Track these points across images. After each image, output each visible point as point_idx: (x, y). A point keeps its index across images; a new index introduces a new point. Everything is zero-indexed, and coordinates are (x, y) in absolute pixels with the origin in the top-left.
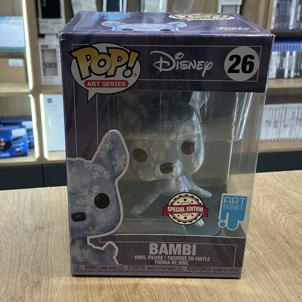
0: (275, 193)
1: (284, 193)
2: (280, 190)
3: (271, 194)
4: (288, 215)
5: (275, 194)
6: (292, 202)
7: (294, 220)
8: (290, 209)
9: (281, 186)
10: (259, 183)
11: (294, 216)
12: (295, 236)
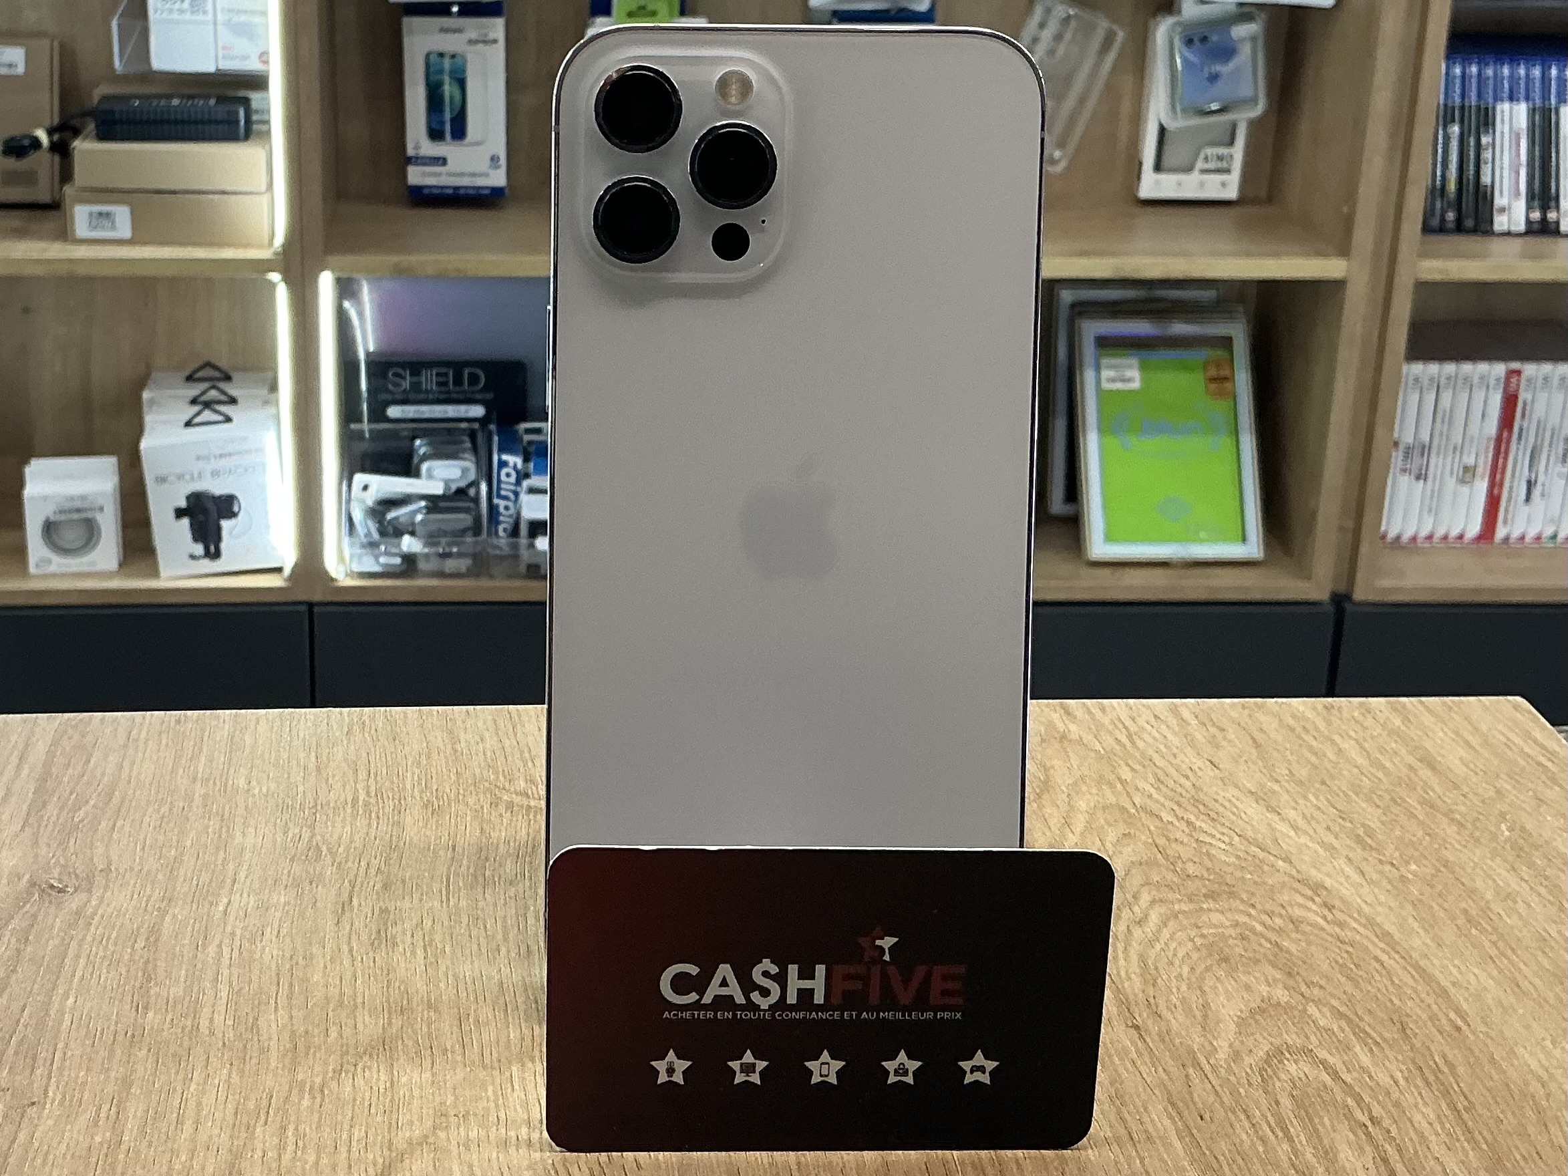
0: (1155, 795)
1: (1196, 801)
2: (1188, 784)
3: (1137, 800)
4: (1180, 901)
5: (1157, 801)
6: (1223, 846)
7: (1198, 927)
8: (1202, 878)
9: (1195, 767)
10: (1098, 747)
11: (1210, 910)
12: (1184, 1000)
